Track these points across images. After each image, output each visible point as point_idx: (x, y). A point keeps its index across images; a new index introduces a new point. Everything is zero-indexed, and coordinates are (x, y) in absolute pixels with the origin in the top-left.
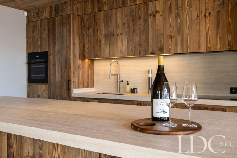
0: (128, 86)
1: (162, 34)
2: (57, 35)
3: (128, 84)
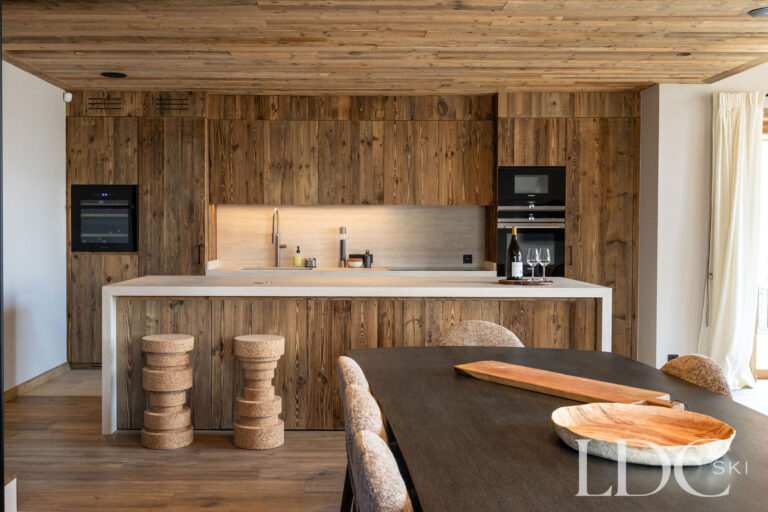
0: (299, 255)
1: (383, 174)
2: (166, 154)
3: (298, 251)
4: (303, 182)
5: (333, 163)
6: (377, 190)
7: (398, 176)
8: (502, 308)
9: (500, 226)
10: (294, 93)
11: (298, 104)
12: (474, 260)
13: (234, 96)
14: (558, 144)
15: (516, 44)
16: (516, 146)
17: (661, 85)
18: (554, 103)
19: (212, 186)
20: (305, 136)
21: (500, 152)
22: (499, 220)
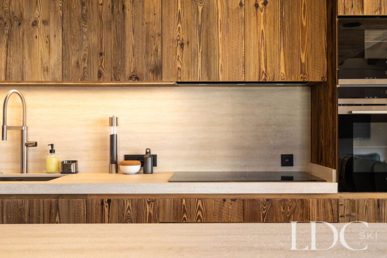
0: (53, 155)
3: (52, 151)
4: (40, 45)
5: (84, 18)
6: (152, 60)
7: (184, 37)
9: (342, 111)
12: (297, 161)
22: (341, 102)
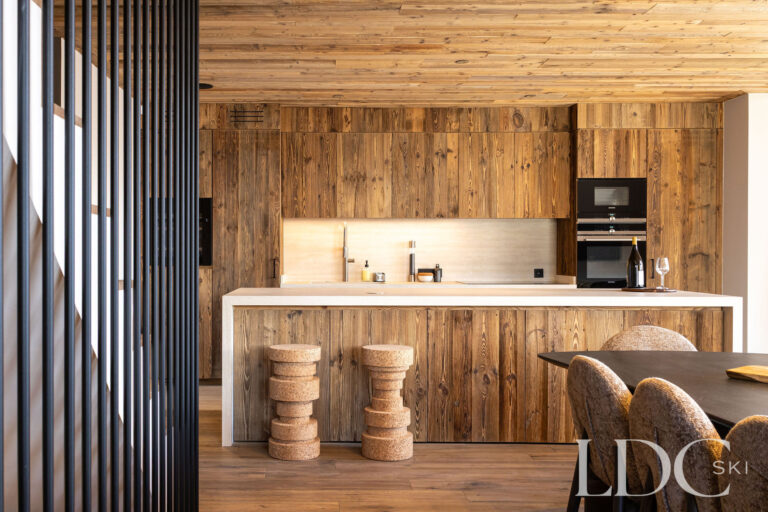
0: (367, 269)
1: (458, 187)
2: (240, 167)
3: (366, 266)
4: (377, 194)
5: (407, 176)
6: (452, 203)
7: (474, 188)
8: (626, 318)
9: (580, 239)
10: (369, 105)
11: (371, 116)
12: (546, 274)
13: (307, 109)
14: (639, 156)
15: (634, 50)
16: (596, 158)
17: (750, 95)
18: (635, 114)
19: (284, 199)
20: (378, 148)
21: (580, 164)
22: (579, 233)
